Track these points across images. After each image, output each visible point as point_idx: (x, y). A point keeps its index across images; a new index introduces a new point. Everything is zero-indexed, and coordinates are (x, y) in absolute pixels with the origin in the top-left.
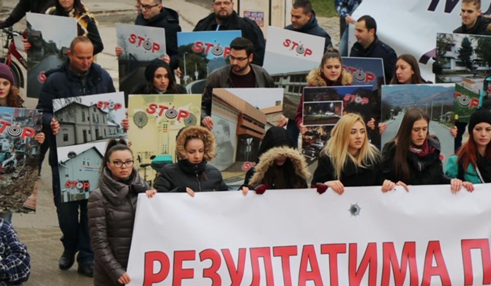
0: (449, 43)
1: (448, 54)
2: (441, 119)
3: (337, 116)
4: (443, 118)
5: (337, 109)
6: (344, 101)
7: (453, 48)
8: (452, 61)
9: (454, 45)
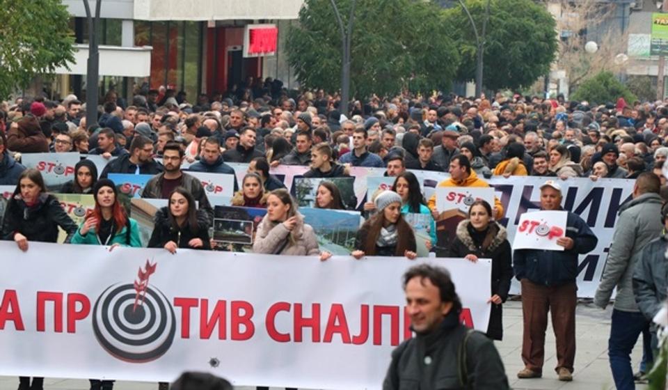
0: (308, 187)
1: (307, 197)
2: (346, 244)
3: (246, 235)
4: (348, 243)
5: (247, 229)
6: (254, 222)
7: (311, 192)
8: (311, 203)
9: (311, 189)
